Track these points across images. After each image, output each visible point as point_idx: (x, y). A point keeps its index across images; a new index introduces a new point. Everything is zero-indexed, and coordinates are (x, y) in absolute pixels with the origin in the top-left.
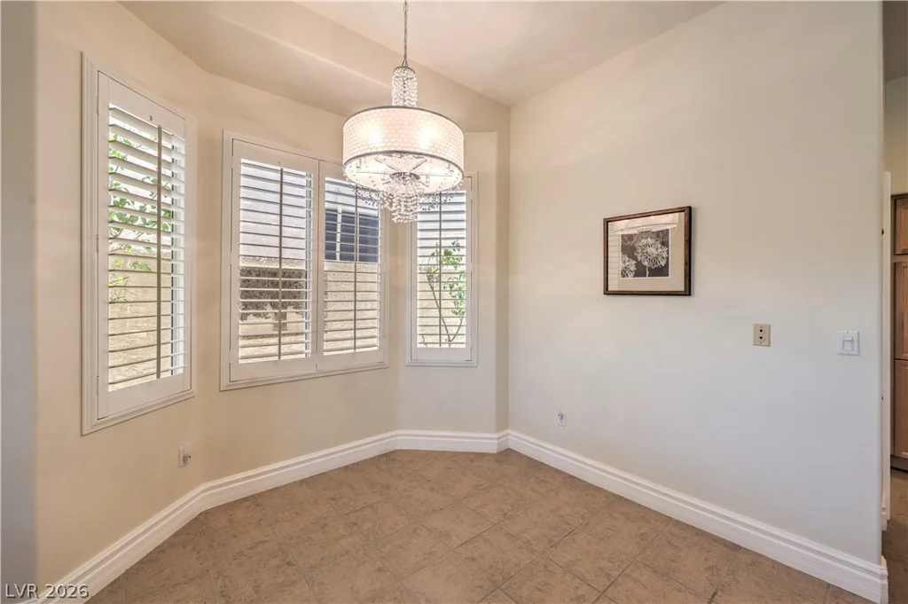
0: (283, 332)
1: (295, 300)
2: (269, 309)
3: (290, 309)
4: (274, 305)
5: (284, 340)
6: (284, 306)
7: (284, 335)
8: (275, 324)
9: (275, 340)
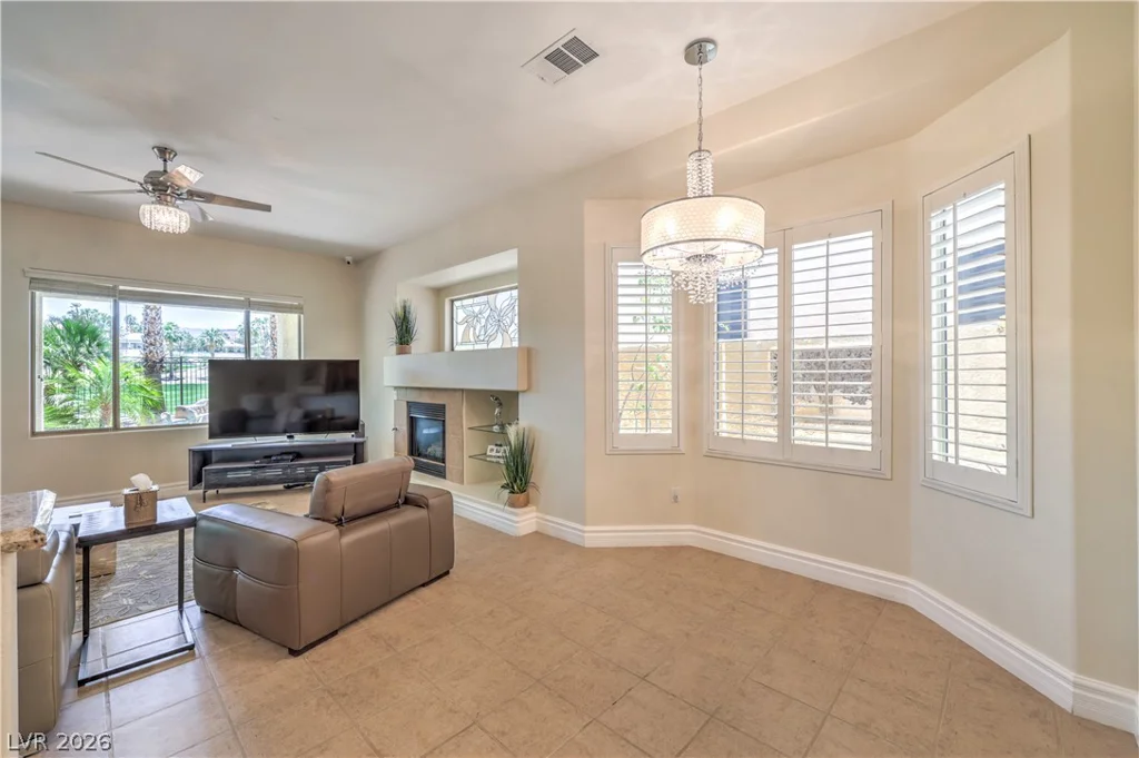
0: (830, 418)
1: (843, 383)
2: (813, 392)
3: (836, 393)
4: (818, 389)
5: (831, 427)
6: (832, 388)
7: (832, 421)
8: (821, 408)
9: (822, 426)
